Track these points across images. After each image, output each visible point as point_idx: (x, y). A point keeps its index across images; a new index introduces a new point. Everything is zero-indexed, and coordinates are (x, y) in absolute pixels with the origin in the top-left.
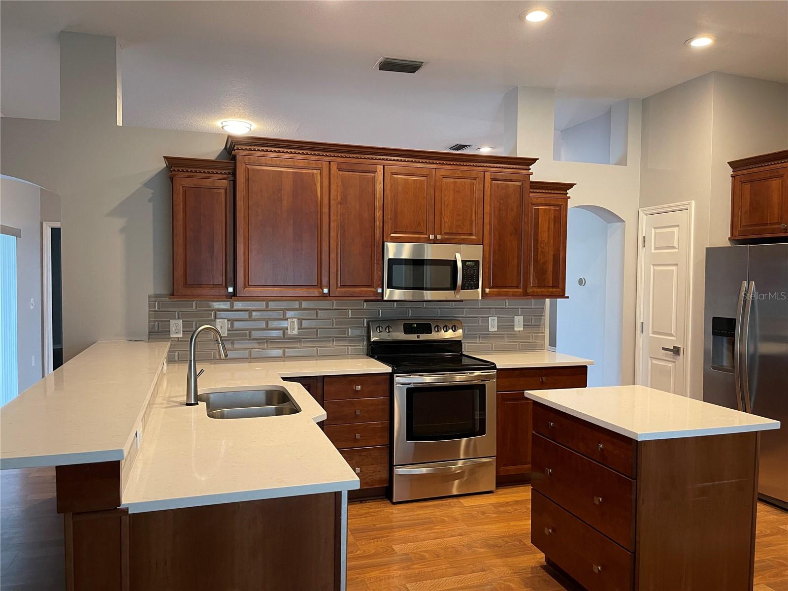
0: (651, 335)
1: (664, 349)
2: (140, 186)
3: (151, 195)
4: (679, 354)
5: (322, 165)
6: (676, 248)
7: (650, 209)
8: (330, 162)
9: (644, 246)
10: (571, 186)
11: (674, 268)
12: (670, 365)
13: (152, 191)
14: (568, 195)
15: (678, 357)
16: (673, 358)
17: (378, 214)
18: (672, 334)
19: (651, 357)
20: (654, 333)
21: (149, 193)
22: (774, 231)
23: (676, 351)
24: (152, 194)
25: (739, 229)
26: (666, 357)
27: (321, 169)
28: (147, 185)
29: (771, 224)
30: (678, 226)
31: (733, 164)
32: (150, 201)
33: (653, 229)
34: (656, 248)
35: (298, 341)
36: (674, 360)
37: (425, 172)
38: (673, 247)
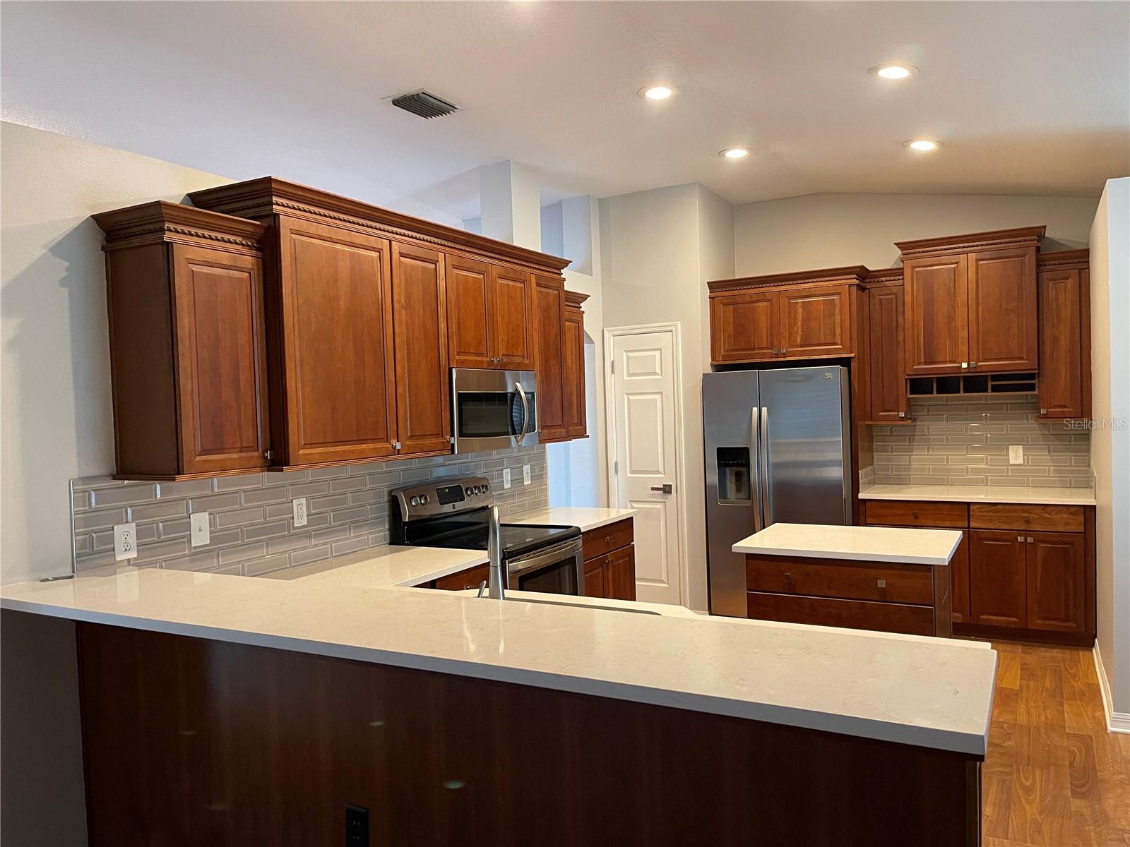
0: (629, 475)
1: (653, 489)
2: (45, 251)
3: (66, 274)
4: (670, 492)
5: (382, 244)
6: (658, 375)
7: (619, 329)
8: (390, 241)
9: (613, 372)
10: (584, 297)
11: (658, 397)
12: (659, 506)
13: (66, 264)
14: (581, 309)
15: (669, 496)
16: (663, 498)
17: (443, 325)
18: (659, 471)
19: (630, 501)
20: (633, 472)
21: (61, 267)
22: (764, 356)
23: (667, 490)
24: (67, 269)
25: (723, 353)
26: (652, 497)
27: (379, 251)
28: (57, 249)
29: (759, 349)
30: (660, 349)
31: (712, 286)
32: (63, 283)
33: (624, 353)
34: (629, 375)
35: (307, 536)
36: (664, 501)
37: (482, 268)
38: (655, 374)
